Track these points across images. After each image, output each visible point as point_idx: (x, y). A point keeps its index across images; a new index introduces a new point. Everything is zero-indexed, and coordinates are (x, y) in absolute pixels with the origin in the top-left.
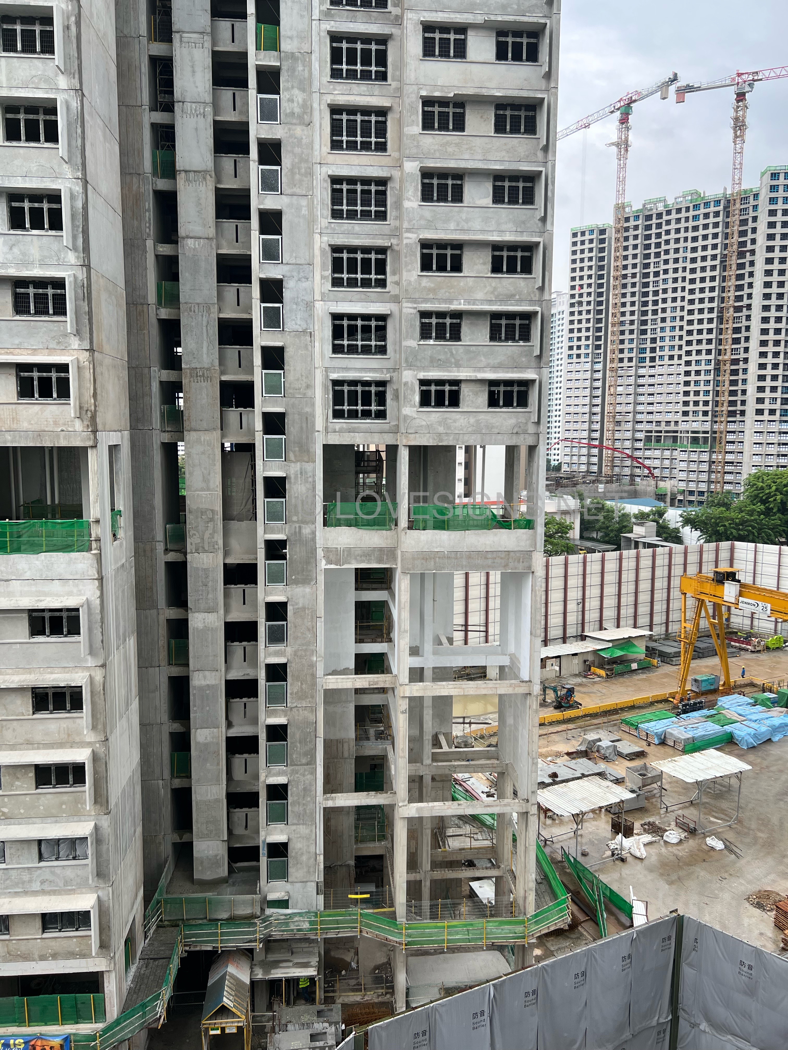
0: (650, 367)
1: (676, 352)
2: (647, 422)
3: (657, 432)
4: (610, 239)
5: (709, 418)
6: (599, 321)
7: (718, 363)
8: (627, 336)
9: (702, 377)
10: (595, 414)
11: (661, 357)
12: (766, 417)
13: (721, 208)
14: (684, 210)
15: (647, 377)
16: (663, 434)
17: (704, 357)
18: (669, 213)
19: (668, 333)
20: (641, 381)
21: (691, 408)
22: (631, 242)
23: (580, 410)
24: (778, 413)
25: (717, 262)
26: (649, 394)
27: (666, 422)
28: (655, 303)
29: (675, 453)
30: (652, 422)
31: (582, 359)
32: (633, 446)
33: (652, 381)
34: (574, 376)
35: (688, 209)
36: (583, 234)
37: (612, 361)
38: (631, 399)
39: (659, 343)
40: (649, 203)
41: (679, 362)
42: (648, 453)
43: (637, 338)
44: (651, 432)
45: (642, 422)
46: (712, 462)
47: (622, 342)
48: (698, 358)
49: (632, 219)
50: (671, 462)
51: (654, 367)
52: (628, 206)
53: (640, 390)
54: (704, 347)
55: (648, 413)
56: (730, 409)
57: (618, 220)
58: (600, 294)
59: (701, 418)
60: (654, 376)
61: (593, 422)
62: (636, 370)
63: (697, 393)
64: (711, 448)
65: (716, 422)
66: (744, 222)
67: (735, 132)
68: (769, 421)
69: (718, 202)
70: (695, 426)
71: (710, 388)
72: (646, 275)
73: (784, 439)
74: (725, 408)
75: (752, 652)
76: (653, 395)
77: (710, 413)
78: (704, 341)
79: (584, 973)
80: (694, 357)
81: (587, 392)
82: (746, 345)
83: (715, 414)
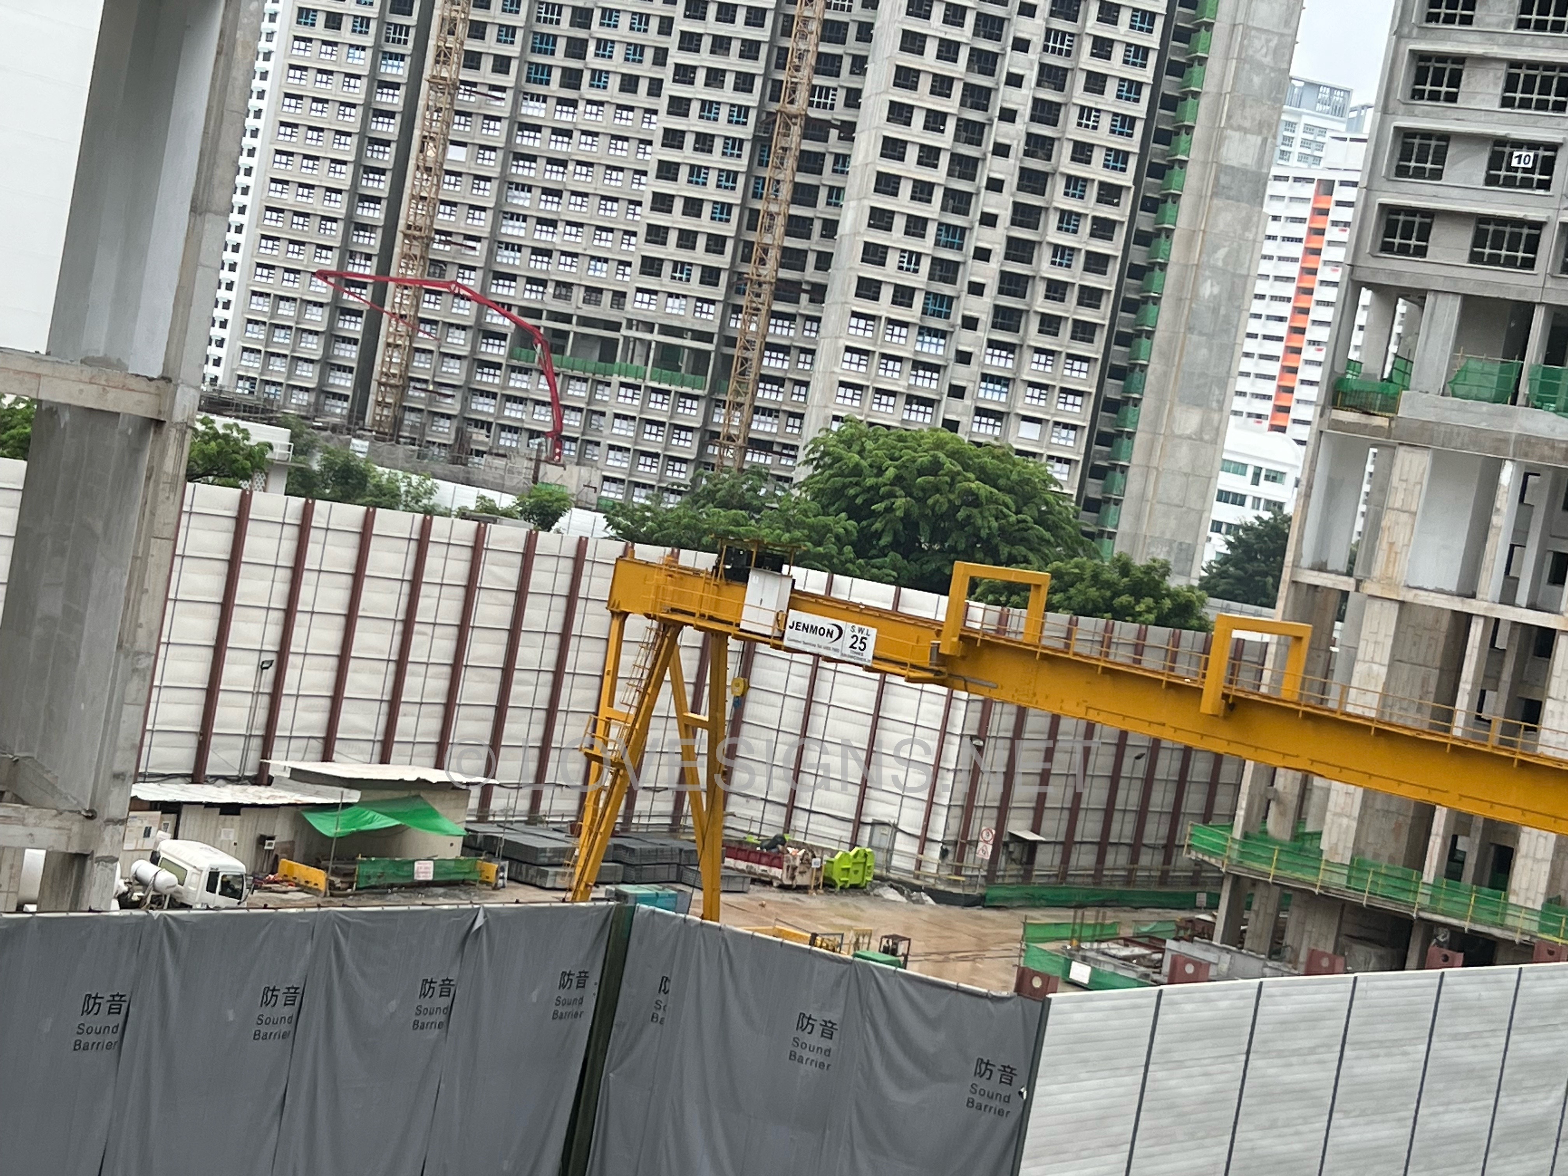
0: (561, 101)
1: (645, 69)
2: (531, 281)
3: (555, 316)
5: (718, 293)
7: (767, 122)
9: (715, 160)
10: (364, 227)
11: (599, 77)
12: (884, 307)
15: (546, 132)
16: (572, 328)
17: (727, 94)
20: (527, 142)
21: (670, 251)
23: (315, 203)
24: (919, 300)
26: (546, 191)
27: (588, 289)
29: (603, 395)
30: (543, 283)
31: (346, 35)
32: (474, 350)
33: (560, 148)
34: (310, 85)
37: (443, 56)
38: (487, 195)
39: (597, 30)
41: (652, 103)
42: (519, 383)
44: (536, 314)
45: (513, 278)
46: (708, 436)
48: (712, 95)
50: (587, 423)
51: (573, 103)
53: (522, 172)
54: (732, 62)
55: (536, 251)
56: (785, 274)
59: (695, 288)
60: (568, 133)
61: (353, 254)
62: (516, 105)
63: (693, 207)
64: (714, 389)
65: (738, 309)
68: (891, 322)
70: (676, 312)
71: (734, 198)
73: (926, 385)
74: (770, 271)
75: (783, 888)
76: (558, 193)
77: (724, 277)
78: (736, 46)
79: (295, 996)
80: (698, 91)
81: (348, 149)
82: (854, 83)
83: (738, 285)
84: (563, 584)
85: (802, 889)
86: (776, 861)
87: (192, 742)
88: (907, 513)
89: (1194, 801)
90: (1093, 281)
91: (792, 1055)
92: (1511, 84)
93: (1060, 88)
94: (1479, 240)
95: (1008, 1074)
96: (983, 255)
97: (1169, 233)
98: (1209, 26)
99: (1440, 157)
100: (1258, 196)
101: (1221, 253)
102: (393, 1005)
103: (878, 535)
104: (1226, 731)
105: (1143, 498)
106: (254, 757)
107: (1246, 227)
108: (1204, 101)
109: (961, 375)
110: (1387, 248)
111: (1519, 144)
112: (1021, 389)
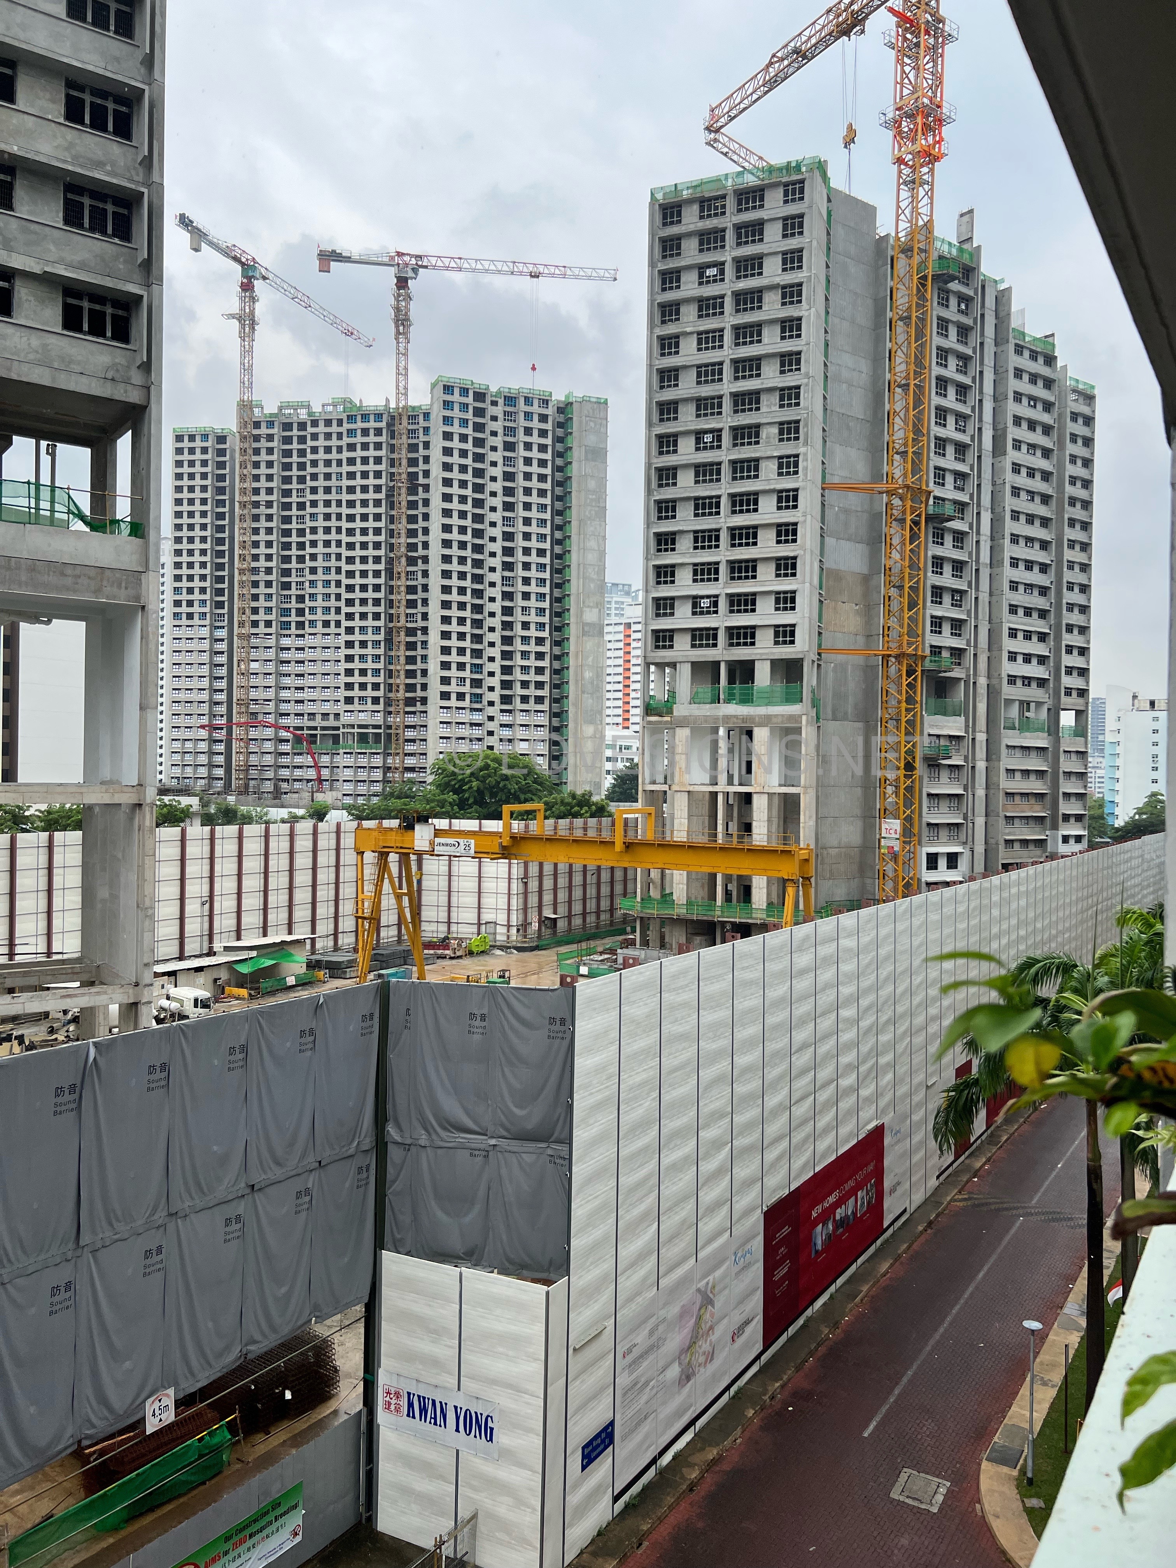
0: (297, 636)
1: (332, 617)
2: (296, 715)
3: (310, 728)
4: (233, 451)
5: (381, 707)
6: (220, 567)
7: (389, 632)
8: (262, 590)
9: (370, 651)
10: (218, 703)
11: (312, 623)
12: (453, 702)
13: (383, 424)
14: (335, 423)
15: (293, 650)
16: (318, 732)
17: (370, 622)
18: (315, 423)
19: (320, 589)
20: (285, 655)
21: (356, 693)
22: (264, 457)
23: (194, 696)
24: (468, 697)
25: (382, 496)
26: (297, 675)
27: (323, 714)
28: (301, 546)
29: (337, 759)
30: (302, 715)
31: (196, 621)
32: (276, 749)
33: (300, 656)
34: (183, 645)
35: (340, 423)
36: (192, 438)
37: (241, 624)
38: (271, 681)
39: (308, 603)
40: (288, 407)
41: (338, 631)
42: (298, 760)
43: (277, 593)
44: (302, 728)
45: (288, 715)
46: (387, 769)
47: (255, 597)
48: (363, 623)
49: (263, 425)
50: (332, 772)
51: (303, 636)
52: (257, 406)
53: (285, 669)
54: (370, 609)
55: (297, 702)
56: (408, 695)
57: (243, 424)
58: (220, 529)
59: (370, 706)
60: (303, 649)
61: (215, 716)
62: (277, 640)
63: (363, 672)
64: (385, 748)
65: (390, 713)
66: (413, 448)
67: (397, 327)
68: (457, 708)
69: (379, 417)
70: (363, 718)
71: (381, 666)
72: (287, 506)
73: (477, 732)
74: (401, 694)
75: (451, 958)
76: (303, 675)
77: (382, 700)
78: (370, 602)
79: (244, 1049)
80: (357, 623)
81: (205, 670)
82: (424, 610)
83: (388, 702)
84: (333, 844)
85: (460, 957)
86: (447, 947)
87: (177, 942)
88: (478, 789)
89: (618, 889)
90: (540, 678)
91: (469, 1032)
92: (695, 573)
93: (512, 600)
94: (694, 638)
95: (563, 1022)
96: (491, 674)
97: (568, 654)
98: (569, 566)
99: (672, 607)
100: (601, 633)
101: (590, 659)
102: (288, 1044)
103: (467, 799)
104: (627, 858)
105: (576, 766)
106: (206, 945)
107: (598, 647)
108: (572, 597)
109: (491, 726)
110: (657, 647)
111: (702, 597)
112: (517, 728)
